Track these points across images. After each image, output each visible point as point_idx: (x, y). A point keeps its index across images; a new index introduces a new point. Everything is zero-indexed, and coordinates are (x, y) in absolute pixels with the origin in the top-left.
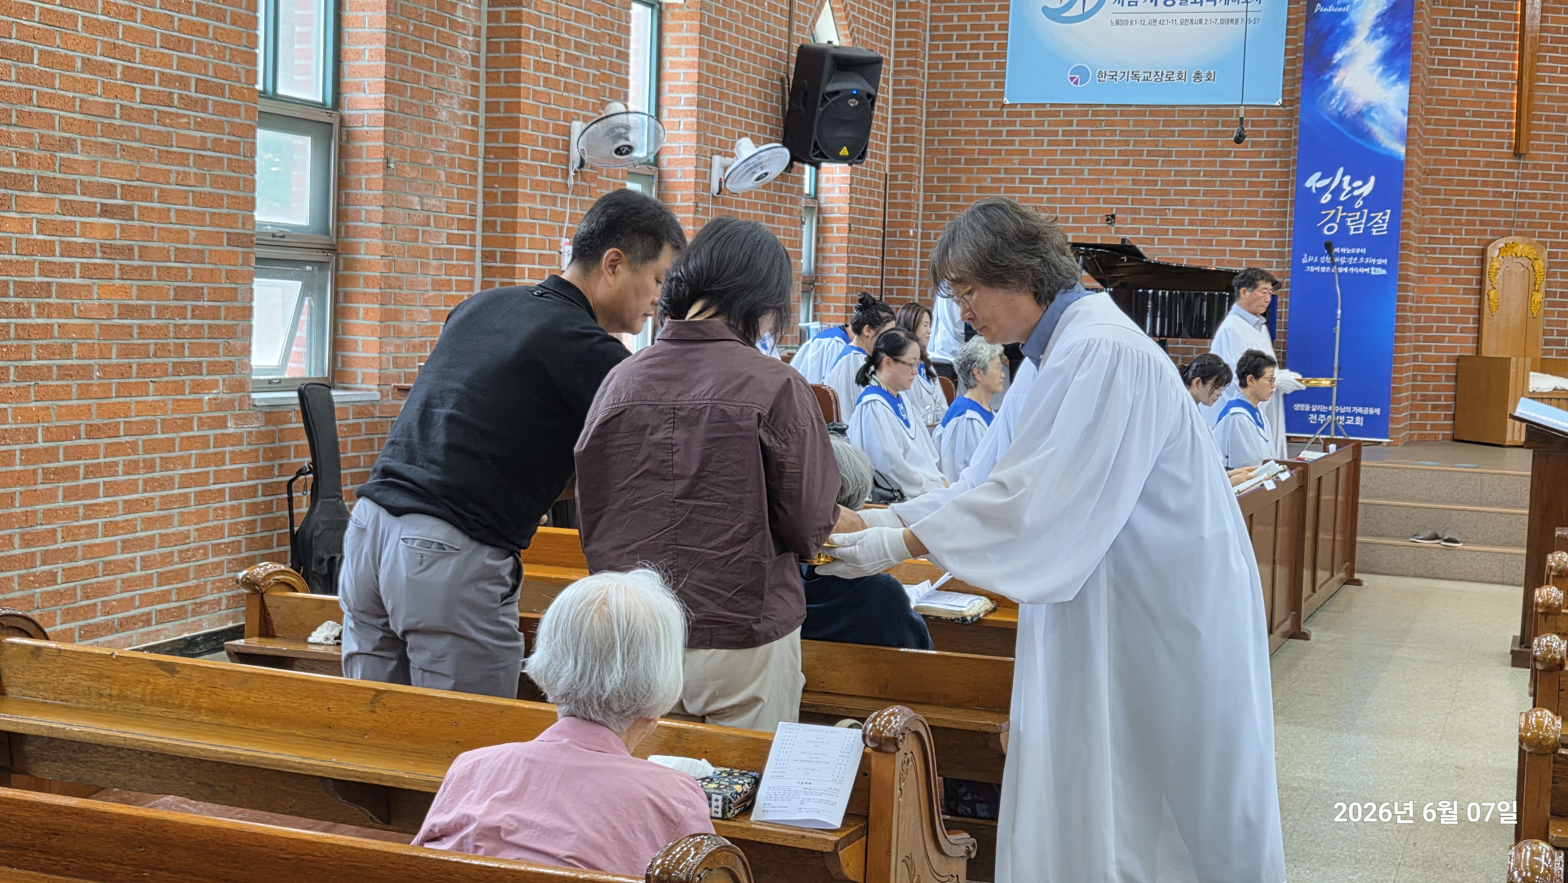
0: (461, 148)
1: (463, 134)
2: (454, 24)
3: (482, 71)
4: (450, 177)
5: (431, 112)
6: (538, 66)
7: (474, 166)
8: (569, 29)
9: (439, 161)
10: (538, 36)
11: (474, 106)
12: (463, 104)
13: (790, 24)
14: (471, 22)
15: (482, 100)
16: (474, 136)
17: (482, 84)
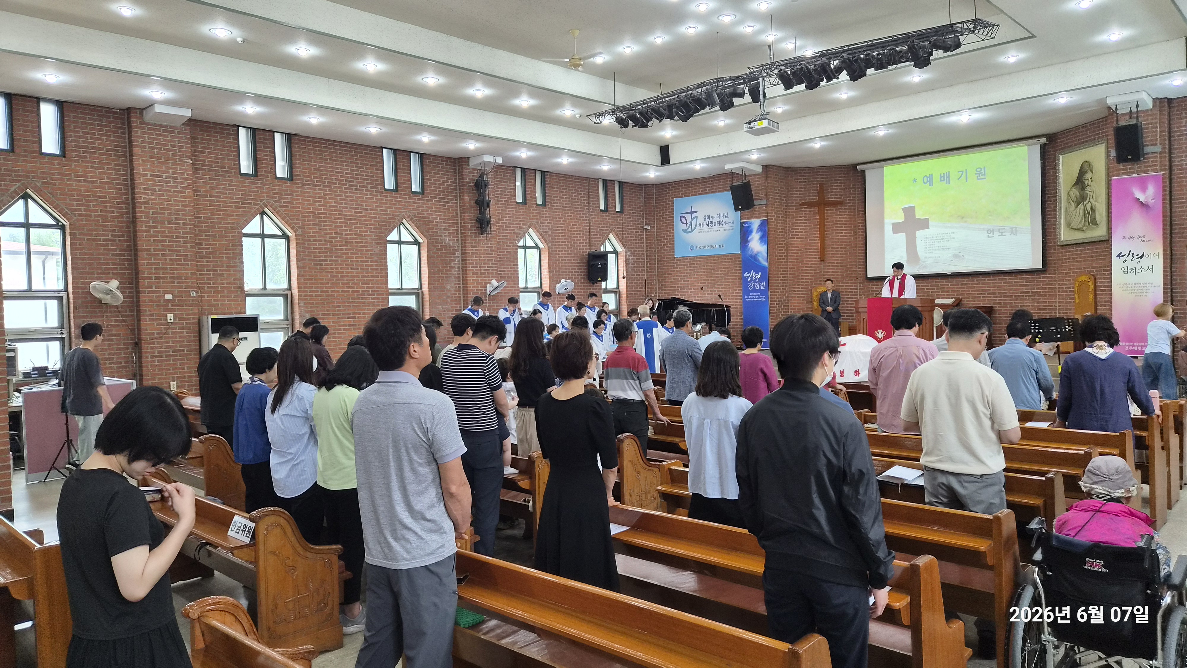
0: (455, 294)
1: (455, 291)
2: (451, 267)
3: (461, 276)
4: (451, 301)
5: (444, 287)
6: (473, 274)
7: (460, 297)
8: (484, 264)
9: (448, 297)
10: (472, 267)
11: (459, 284)
12: (455, 284)
13: (590, 246)
14: (457, 266)
15: (461, 282)
16: (460, 291)
17: (461, 279)
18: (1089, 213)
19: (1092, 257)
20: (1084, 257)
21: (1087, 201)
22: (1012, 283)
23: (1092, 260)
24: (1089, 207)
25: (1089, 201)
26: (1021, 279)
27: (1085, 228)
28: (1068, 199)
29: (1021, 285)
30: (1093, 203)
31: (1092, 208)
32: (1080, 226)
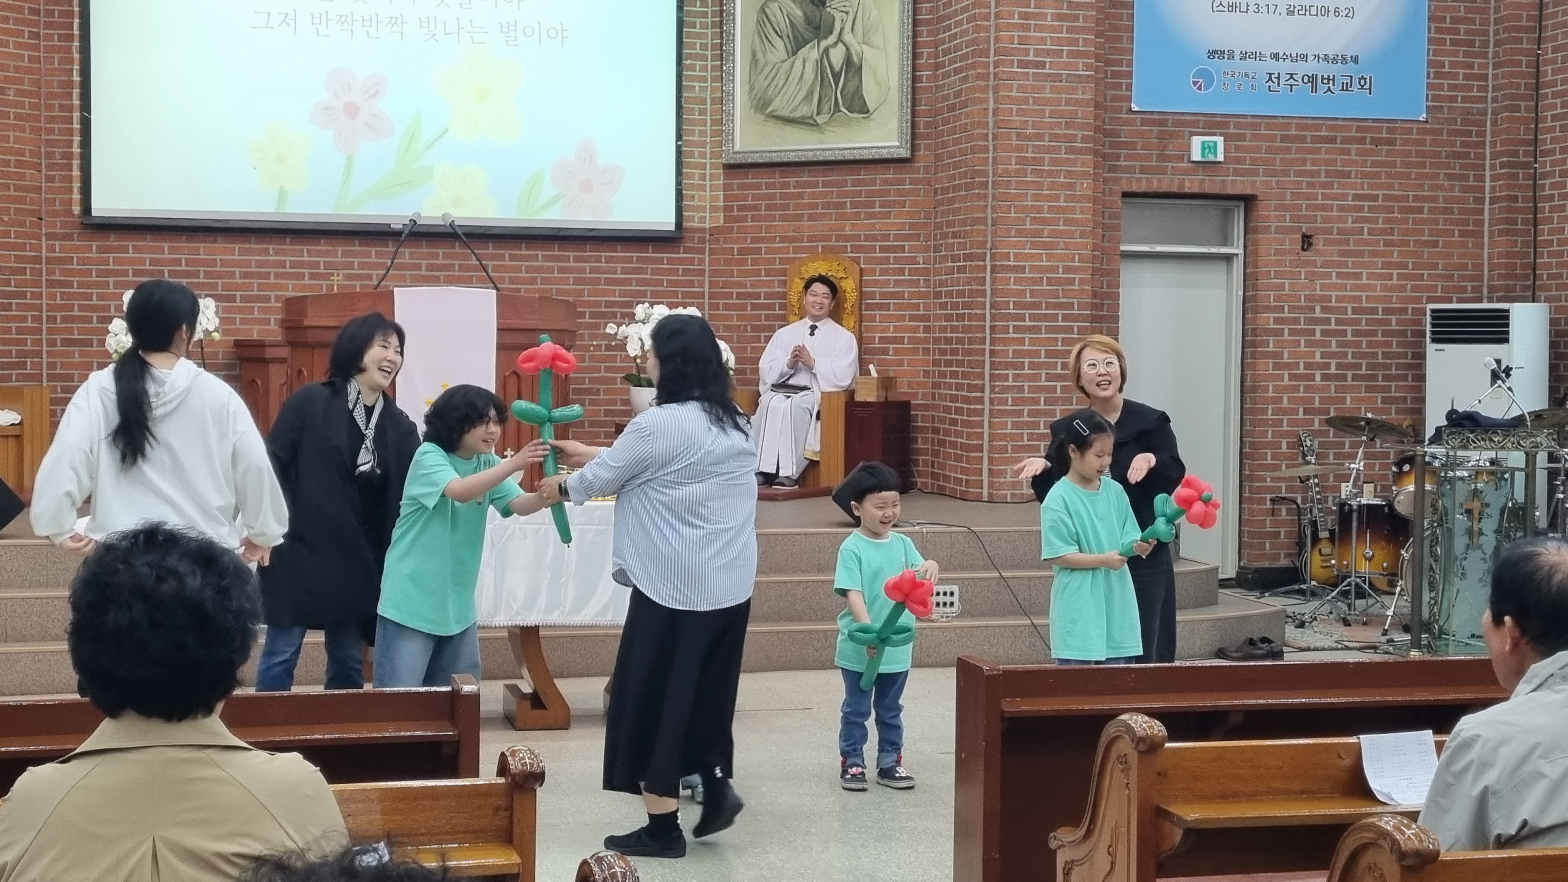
18: (836, 76)
19: (843, 205)
20: (815, 206)
21: (832, 39)
22: (582, 271)
23: (842, 217)
24: (837, 56)
25: (840, 39)
26: (609, 260)
27: (820, 120)
28: (760, 24)
29: (608, 282)
30: (855, 48)
31: (848, 61)
32: (804, 111)
